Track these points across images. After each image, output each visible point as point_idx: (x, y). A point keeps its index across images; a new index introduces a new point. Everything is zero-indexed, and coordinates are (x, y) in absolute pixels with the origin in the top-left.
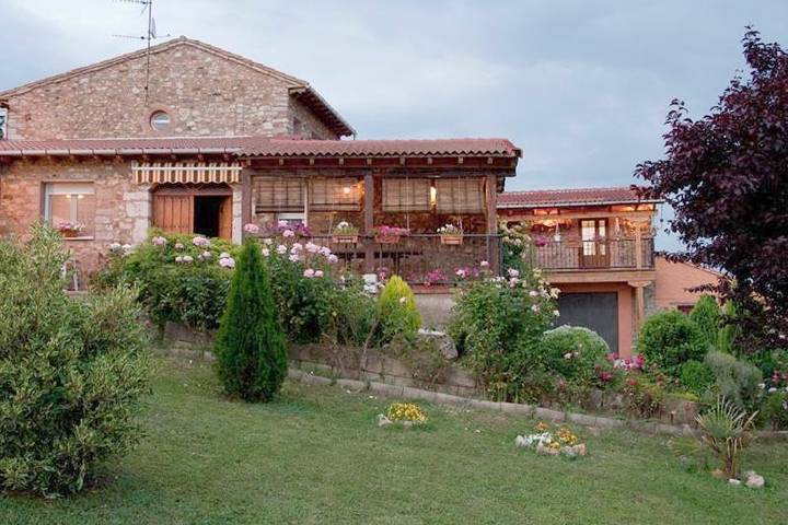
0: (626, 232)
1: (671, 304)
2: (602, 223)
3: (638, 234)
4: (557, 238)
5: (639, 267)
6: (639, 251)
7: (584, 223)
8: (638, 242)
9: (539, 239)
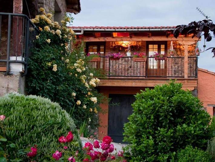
0: (179, 53)
1: (208, 105)
2: (163, 46)
3: (186, 54)
4: (129, 54)
5: (186, 77)
6: (186, 66)
7: (150, 46)
8: (186, 59)
9: (115, 54)
